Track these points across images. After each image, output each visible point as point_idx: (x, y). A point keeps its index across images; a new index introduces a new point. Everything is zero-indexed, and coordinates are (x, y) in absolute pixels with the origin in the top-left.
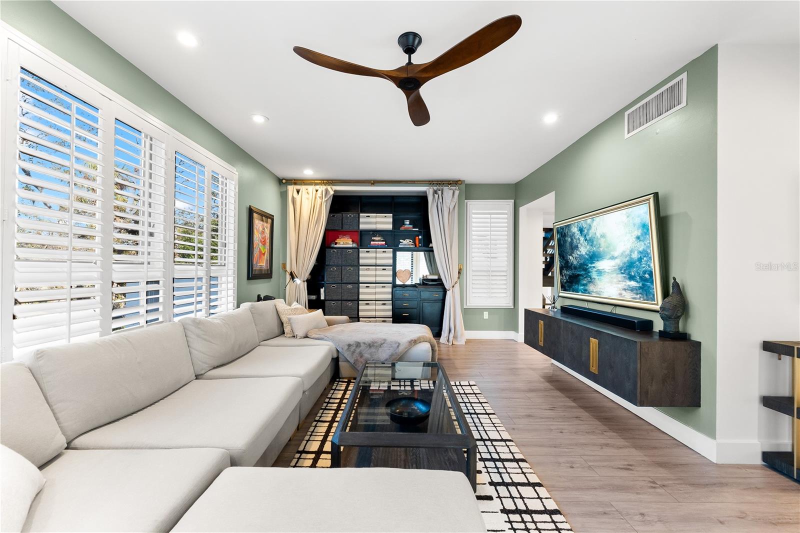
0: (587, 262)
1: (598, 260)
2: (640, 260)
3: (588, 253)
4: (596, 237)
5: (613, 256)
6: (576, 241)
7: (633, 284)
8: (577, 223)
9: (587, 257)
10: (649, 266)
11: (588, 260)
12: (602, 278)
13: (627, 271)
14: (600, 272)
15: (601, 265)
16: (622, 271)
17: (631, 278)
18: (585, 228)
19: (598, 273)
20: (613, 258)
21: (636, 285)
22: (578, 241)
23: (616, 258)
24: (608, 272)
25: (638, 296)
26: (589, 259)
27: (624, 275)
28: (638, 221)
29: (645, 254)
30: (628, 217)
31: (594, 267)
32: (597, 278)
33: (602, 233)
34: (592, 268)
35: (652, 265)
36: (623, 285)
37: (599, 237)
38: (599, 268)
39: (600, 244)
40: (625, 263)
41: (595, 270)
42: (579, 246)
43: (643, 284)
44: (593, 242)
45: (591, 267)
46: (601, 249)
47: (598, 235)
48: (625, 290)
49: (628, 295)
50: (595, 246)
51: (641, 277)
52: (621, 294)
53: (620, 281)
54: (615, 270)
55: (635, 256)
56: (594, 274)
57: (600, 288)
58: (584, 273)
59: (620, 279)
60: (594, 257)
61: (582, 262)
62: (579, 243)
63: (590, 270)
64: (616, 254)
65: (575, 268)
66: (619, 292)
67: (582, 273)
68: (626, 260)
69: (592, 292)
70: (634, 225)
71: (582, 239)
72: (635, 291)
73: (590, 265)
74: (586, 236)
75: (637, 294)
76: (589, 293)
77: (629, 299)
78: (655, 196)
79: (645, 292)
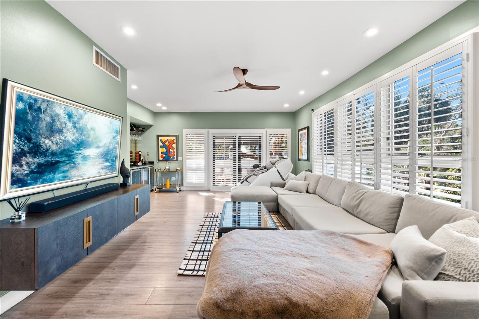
0: (73, 148)
1: (85, 148)
2: (113, 150)
3: (75, 140)
4: (87, 128)
5: (98, 146)
6: (61, 125)
7: (107, 164)
8: (65, 106)
9: (73, 143)
10: (116, 153)
11: (74, 146)
12: (87, 162)
13: (105, 157)
14: (85, 158)
15: (87, 152)
16: (103, 157)
17: (107, 160)
18: (76, 116)
19: (84, 159)
20: (98, 147)
21: (108, 165)
22: (63, 125)
23: (100, 147)
24: (93, 158)
25: (109, 171)
26: (76, 146)
27: (104, 159)
28: (115, 128)
29: (114, 148)
30: (111, 123)
31: (80, 153)
32: (81, 162)
33: (92, 127)
34: (78, 154)
35: (117, 153)
36: (101, 166)
37: (89, 128)
38: (85, 155)
39: (89, 135)
40: (105, 151)
41: (81, 156)
42: (65, 130)
43: (112, 164)
44: (82, 131)
45: (76, 153)
46: (90, 139)
47: (89, 127)
48: (102, 169)
49: (103, 172)
50: (84, 136)
51: (111, 160)
52: (99, 172)
53: (100, 163)
54: (98, 156)
55: (111, 147)
56: (79, 160)
57: (83, 171)
58: (67, 159)
59: (100, 162)
60: (81, 145)
61: (66, 148)
62: (65, 128)
63: (75, 156)
64: (101, 145)
65: (53, 154)
67: (64, 159)
68: (106, 149)
69: (74, 176)
70: (113, 130)
71: (70, 125)
72: (107, 169)
73: (76, 152)
74: (75, 123)
75: (108, 170)
76: (70, 179)
77: (104, 174)
78: (122, 119)
79: (112, 168)
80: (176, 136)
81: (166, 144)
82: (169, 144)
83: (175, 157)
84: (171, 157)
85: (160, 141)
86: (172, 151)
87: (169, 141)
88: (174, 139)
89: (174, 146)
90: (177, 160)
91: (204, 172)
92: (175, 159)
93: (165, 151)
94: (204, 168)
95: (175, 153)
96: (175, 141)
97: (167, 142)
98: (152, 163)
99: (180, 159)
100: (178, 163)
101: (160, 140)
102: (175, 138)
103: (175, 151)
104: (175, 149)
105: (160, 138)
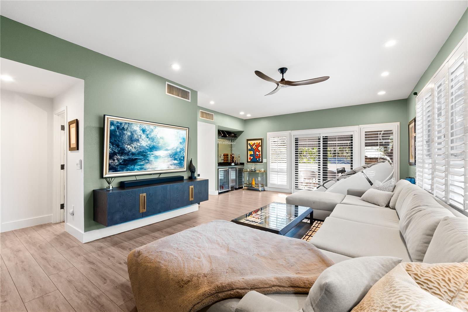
0: (147, 151)
1: (156, 150)
2: (180, 152)
3: (148, 145)
4: (157, 138)
5: (167, 149)
6: (138, 137)
7: (176, 162)
8: (140, 125)
9: (147, 147)
10: (184, 155)
11: (147, 149)
12: (157, 160)
13: (174, 157)
14: (156, 157)
16: (171, 157)
17: (175, 159)
18: (148, 130)
19: (155, 158)
20: (167, 150)
22: (139, 137)
23: (169, 150)
24: (162, 157)
25: (177, 167)
26: (149, 149)
27: (172, 158)
28: (182, 136)
29: (182, 150)
30: (177, 133)
31: (152, 154)
32: (153, 160)
33: (161, 136)
34: (151, 155)
35: (185, 154)
36: (171, 163)
37: (159, 138)
38: (156, 155)
39: (159, 142)
40: (173, 153)
41: (153, 155)
42: (140, 140)
43: (180, 162)
44: (153, 140)
45: (149, 154)
46: (160, 145)
47: (158, 136)
48: (171, 165)
49: (172, 167)
50: (155, 143)
51: (179, 159)
52: (168, 167)
53: (169, 161)
54: (167, 156)
55: (178, 150)
56: (151, 158)
57: (156, 166)
58: (143, 157)
59: (169, 160)
60: (153, 148)
61: (142, 150)
62: (140, 138)
63: (149, 156)
64: (169, 148)
65: (133, 154)
66: (168, 166)
67: (140, 157)
68: (174, 151)
69: (148, 168)
70: (180, 137)
71: (144, 136)
72: (176, 165)
73: (149, 153)
74: (148, 135)
75: (177, 166)
76: (145, 170)
77: (173, 168)
78: (189, 129)
79: (181, 164)
80: (261, 139)
81: (253, 147)
82: (256, 147)
83: (261, 159)
84: (258, 159)
85: (248, 145)
86: (258, 153)
87: (256, 144)
88: (260, 143)
89: (260, 148)
90: (262, 162)
91: (286, 174)
92: (261, 161)
93: (253, 153)
94: (286, 170)
95: (261, 156)
96: (260, 144)
97: (254, 146)
98: (242, 164)
99: (264, 160)
100: (263, 164)
101: (248, 143)
102: (260, 141)
103: (260, 153)
104: (261, 152)
105: (249, 142)
